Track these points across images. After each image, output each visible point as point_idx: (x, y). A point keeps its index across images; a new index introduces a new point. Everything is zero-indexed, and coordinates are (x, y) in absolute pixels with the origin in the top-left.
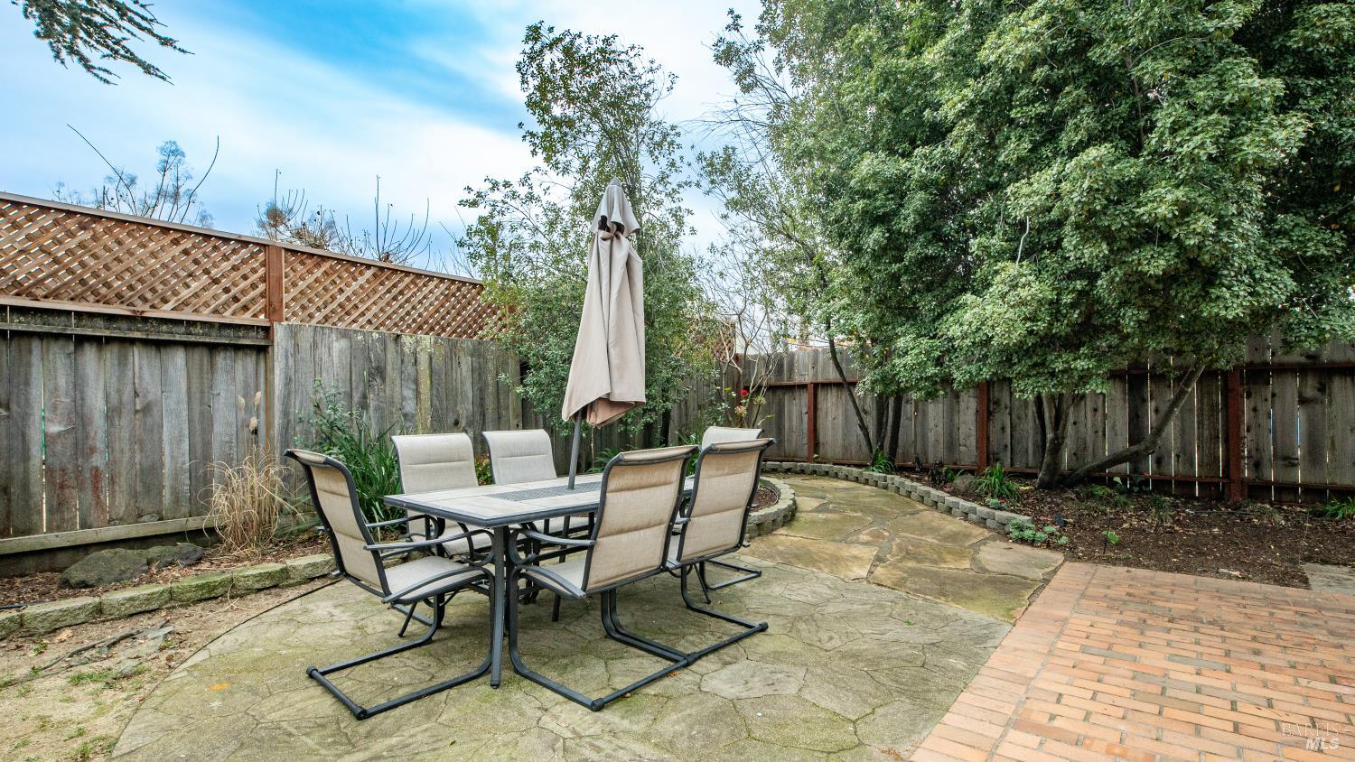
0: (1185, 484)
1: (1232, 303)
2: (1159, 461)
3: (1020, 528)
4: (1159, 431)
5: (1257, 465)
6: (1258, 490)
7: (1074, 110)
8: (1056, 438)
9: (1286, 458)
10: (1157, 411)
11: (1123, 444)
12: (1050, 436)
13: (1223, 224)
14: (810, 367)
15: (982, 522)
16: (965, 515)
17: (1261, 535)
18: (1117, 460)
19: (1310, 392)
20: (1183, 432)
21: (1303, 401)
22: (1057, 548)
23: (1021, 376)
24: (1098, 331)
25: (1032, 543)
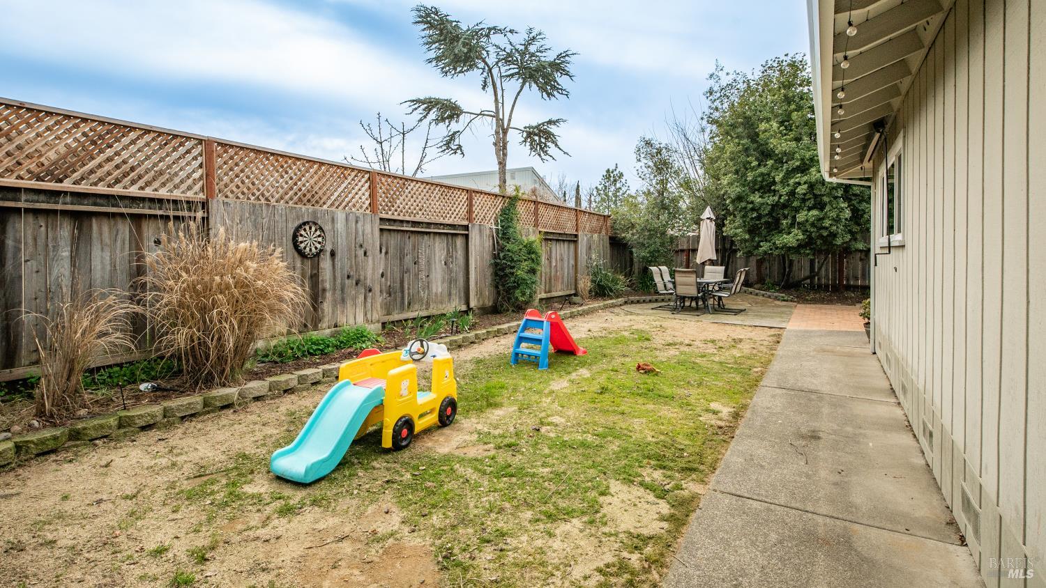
0: (827, 286)
1: (839, 241)
2: (818, 279)
3: (783, 297)
4: (820, 269)
5: (848, 280)
6: (848, 288)
7: (810, 199)
8: (789, 271)
9: (856, 277)
10: (819, 262)
11: (807, 273)
12: (787, 270)
13: (837, 227)
14: (686, 242)
15: (769, 297)
16: (763, 295)
17: (846, 298)
18: (806, 278)
19: (863, 257)
20: (827, 270)
21: (861, 260)
22: (794, 302)
23: (793, 253)
24: (811, 244)
25: (787, 301)
